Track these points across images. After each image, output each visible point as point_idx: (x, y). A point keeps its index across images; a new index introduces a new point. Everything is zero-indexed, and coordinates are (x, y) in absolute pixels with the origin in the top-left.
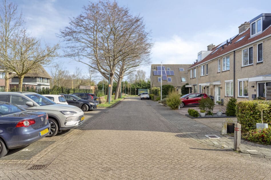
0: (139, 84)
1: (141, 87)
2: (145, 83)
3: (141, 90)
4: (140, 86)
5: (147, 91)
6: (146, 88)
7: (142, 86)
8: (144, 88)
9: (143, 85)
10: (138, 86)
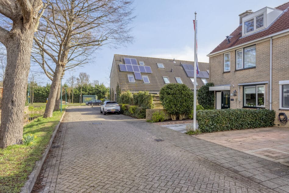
0: (84, 89)
1: (87, 93)
2: (92, 88)
3: (87, 97)
4: (86, 91)
5: (95, 98)
6: (93, 94)
7: (88, 91)
8: (91, 94)
9: (90, 90)
10: (83, 91)
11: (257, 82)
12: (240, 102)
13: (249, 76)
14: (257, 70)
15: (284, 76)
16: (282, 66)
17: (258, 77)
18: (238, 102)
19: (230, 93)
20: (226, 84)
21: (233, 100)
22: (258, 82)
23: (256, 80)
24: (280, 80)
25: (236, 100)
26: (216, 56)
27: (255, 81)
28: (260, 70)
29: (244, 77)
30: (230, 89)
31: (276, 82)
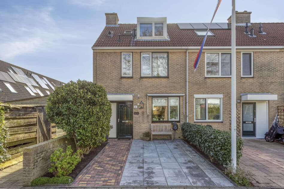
11: (170, 93)
12: (148, 116)
13: (161, 86)
14: (170, 81)
15: (198, 91)
16: (196, 81)
17: (172, 88)
18: (146, 116)
19: (133, 104)
20: (126, 92)
21: (137, 113)
22: (172, 94)
23: (170, 92)
24: (195, 94)
25: (143, 113)
26: (107, 53)
27: (168, 92)
28: (174, 81)
29: (154, 86)
30: (133, 99)
31: (191, 96)
